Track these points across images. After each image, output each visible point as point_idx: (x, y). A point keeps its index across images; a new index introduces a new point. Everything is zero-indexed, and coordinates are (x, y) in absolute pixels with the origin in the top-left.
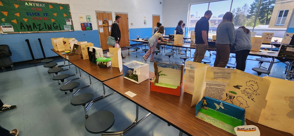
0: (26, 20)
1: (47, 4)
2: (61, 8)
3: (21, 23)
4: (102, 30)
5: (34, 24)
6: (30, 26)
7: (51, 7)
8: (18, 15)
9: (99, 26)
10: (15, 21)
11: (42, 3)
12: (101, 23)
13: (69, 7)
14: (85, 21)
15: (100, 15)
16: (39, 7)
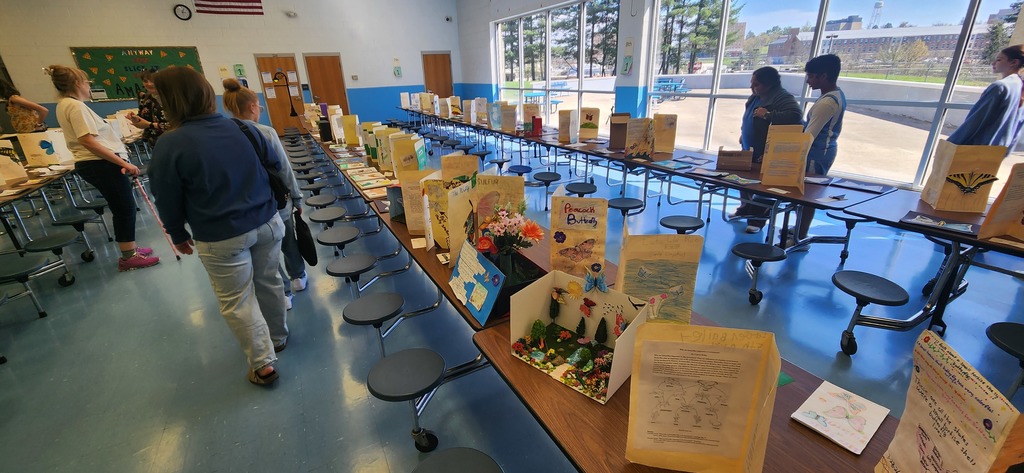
0: (123, 79)
1: (156, 50)
2: (182, 55)
3: (117, 85)
4: (271, 94)
5: (136, 85)
6: (131, 89)
7: (163, 54)
8: (112, 71)
9: (265, 86)
10: (108, 82)
11: (148, 49)
12: (268, 78)
13: (196, 51)
14: (231, 75)
15: (265, 63)
16: (145, 56)
